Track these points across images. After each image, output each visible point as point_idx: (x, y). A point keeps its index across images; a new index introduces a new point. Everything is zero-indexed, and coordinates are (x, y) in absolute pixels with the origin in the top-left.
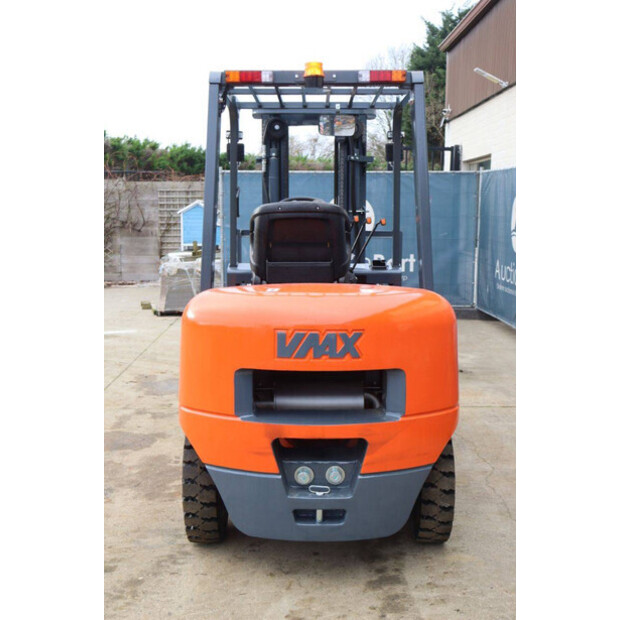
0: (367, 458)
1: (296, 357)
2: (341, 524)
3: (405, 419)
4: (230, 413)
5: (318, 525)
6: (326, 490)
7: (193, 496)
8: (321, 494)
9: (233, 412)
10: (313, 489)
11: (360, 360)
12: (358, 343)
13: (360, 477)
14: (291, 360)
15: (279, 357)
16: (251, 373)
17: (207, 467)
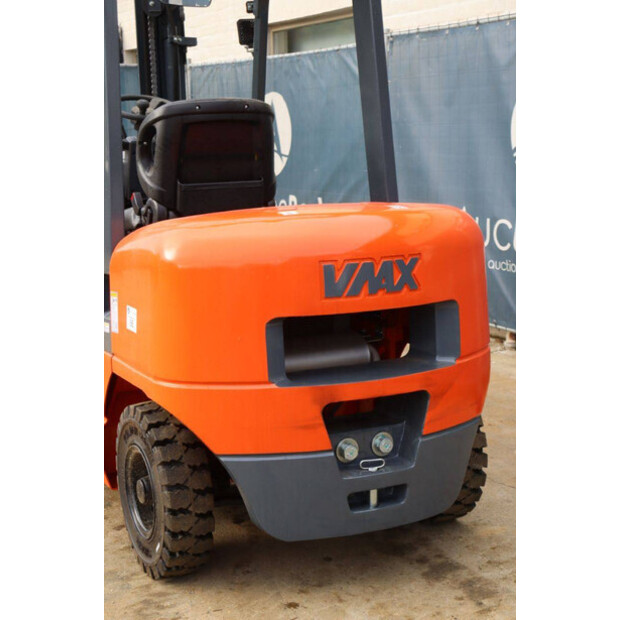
0: (429, 415)
1: (347, 296)
2: (403, 503)
3: (460, 362)
4: (262, 380)
5: (372, 509)
6: (380, 463)
7: (184, 506)
8: (374, 469)
9: (267, 378)
10: (365, 465)
11: (418, 292)
12: (415, 272)
13: (420, 440)
14: (342, 300)
15: (326, 298)
16: (281, 324)
17: (222, 459)
